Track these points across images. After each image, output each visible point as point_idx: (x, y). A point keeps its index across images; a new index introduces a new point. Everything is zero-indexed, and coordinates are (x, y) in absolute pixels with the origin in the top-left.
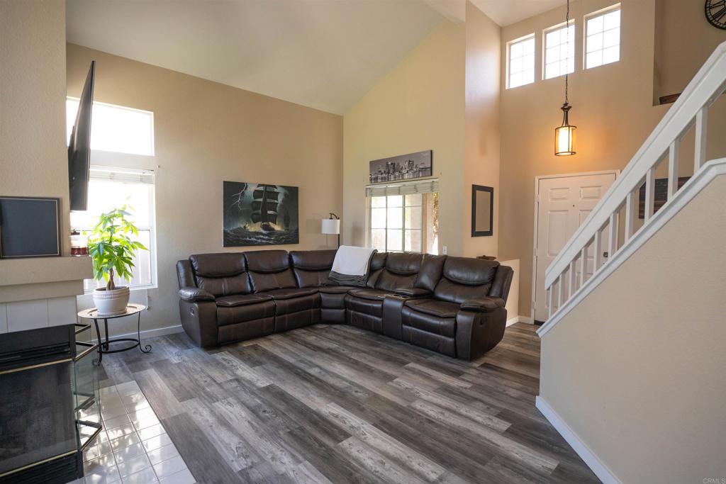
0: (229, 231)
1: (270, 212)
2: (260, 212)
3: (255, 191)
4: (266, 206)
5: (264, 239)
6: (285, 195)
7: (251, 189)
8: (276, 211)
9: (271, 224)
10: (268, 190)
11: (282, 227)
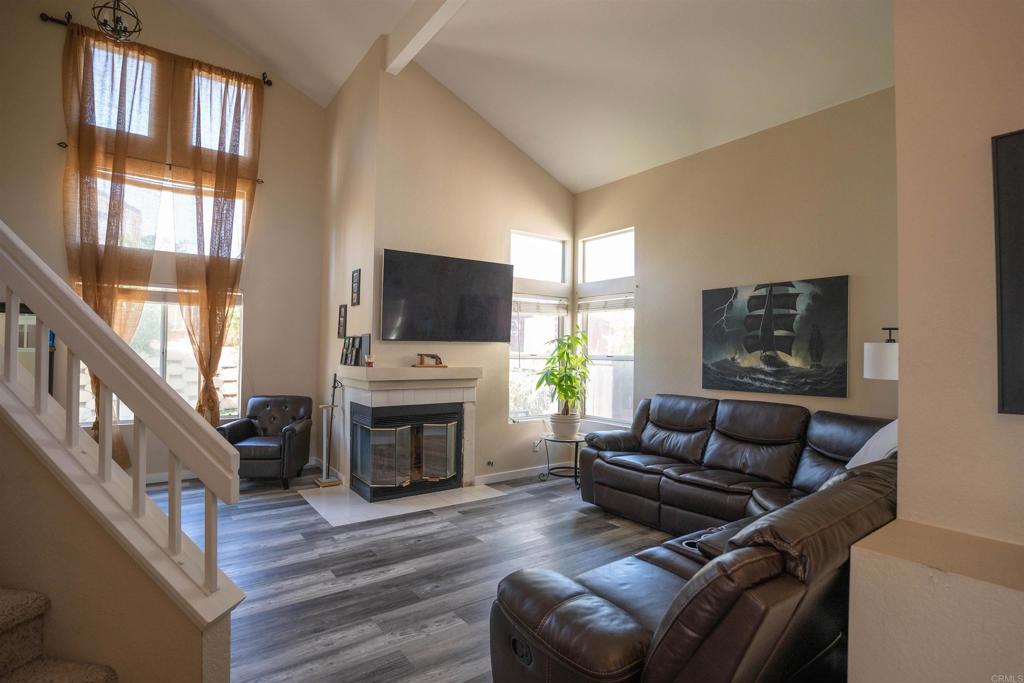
0: (710, 366)
1: (777, 333)
2: (759, 332)
3: (752, 298)
4: (773, 322)
5: (766, 382)
6: (814, 297)
7: (744, 297)
8: (790, 329)
9: (782, 356)
10: (774, 293)
11: (805, 360)
